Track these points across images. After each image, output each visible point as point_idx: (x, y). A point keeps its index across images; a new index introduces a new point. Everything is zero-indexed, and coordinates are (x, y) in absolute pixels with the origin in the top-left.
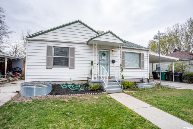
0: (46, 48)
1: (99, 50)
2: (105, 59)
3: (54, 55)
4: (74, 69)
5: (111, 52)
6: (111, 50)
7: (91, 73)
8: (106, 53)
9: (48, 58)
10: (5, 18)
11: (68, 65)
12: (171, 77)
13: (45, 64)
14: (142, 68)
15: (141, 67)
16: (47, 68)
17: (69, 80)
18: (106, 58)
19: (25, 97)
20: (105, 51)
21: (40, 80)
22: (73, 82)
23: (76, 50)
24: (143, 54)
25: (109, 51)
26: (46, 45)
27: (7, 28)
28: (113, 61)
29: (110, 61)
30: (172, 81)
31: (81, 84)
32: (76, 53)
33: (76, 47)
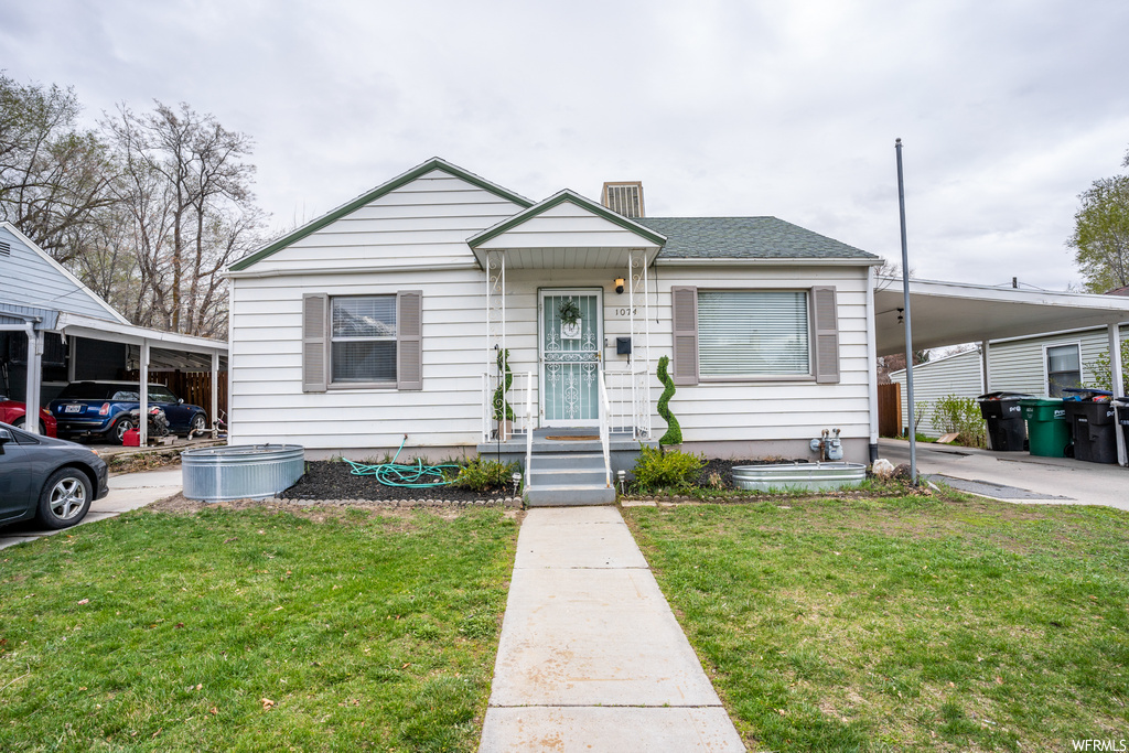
0: (299, 307)
1: (544, 294)
2: (579, 337)
3: (336, 334)
4: (420, 390)
5: (612, 298)
6: (610, 289)
7: (502, 410)
8: (579, 305)
9: (307, 346)
10: (256, 177)
11: (392, 375)
12: (1102, 433)
13: (298, 375)
14: (821, 378)
15: (814, 374)
16: (307, 392)
17: (398, 442)
18: (584, 330)
19: (188, 499)
20: (575, 298)
21: (272, 441)
22: (420, 455)
23: (427, 304)
24: (829, 294)
25: (598, 293)
26: (299, 294)
27: (263, 221)
28: (624, 347)
29: (605, 345)
30: (1115, 461)
31: (456, 462)
32: (427, 318)
33: (427, 291)
